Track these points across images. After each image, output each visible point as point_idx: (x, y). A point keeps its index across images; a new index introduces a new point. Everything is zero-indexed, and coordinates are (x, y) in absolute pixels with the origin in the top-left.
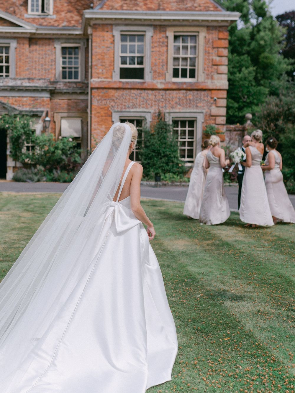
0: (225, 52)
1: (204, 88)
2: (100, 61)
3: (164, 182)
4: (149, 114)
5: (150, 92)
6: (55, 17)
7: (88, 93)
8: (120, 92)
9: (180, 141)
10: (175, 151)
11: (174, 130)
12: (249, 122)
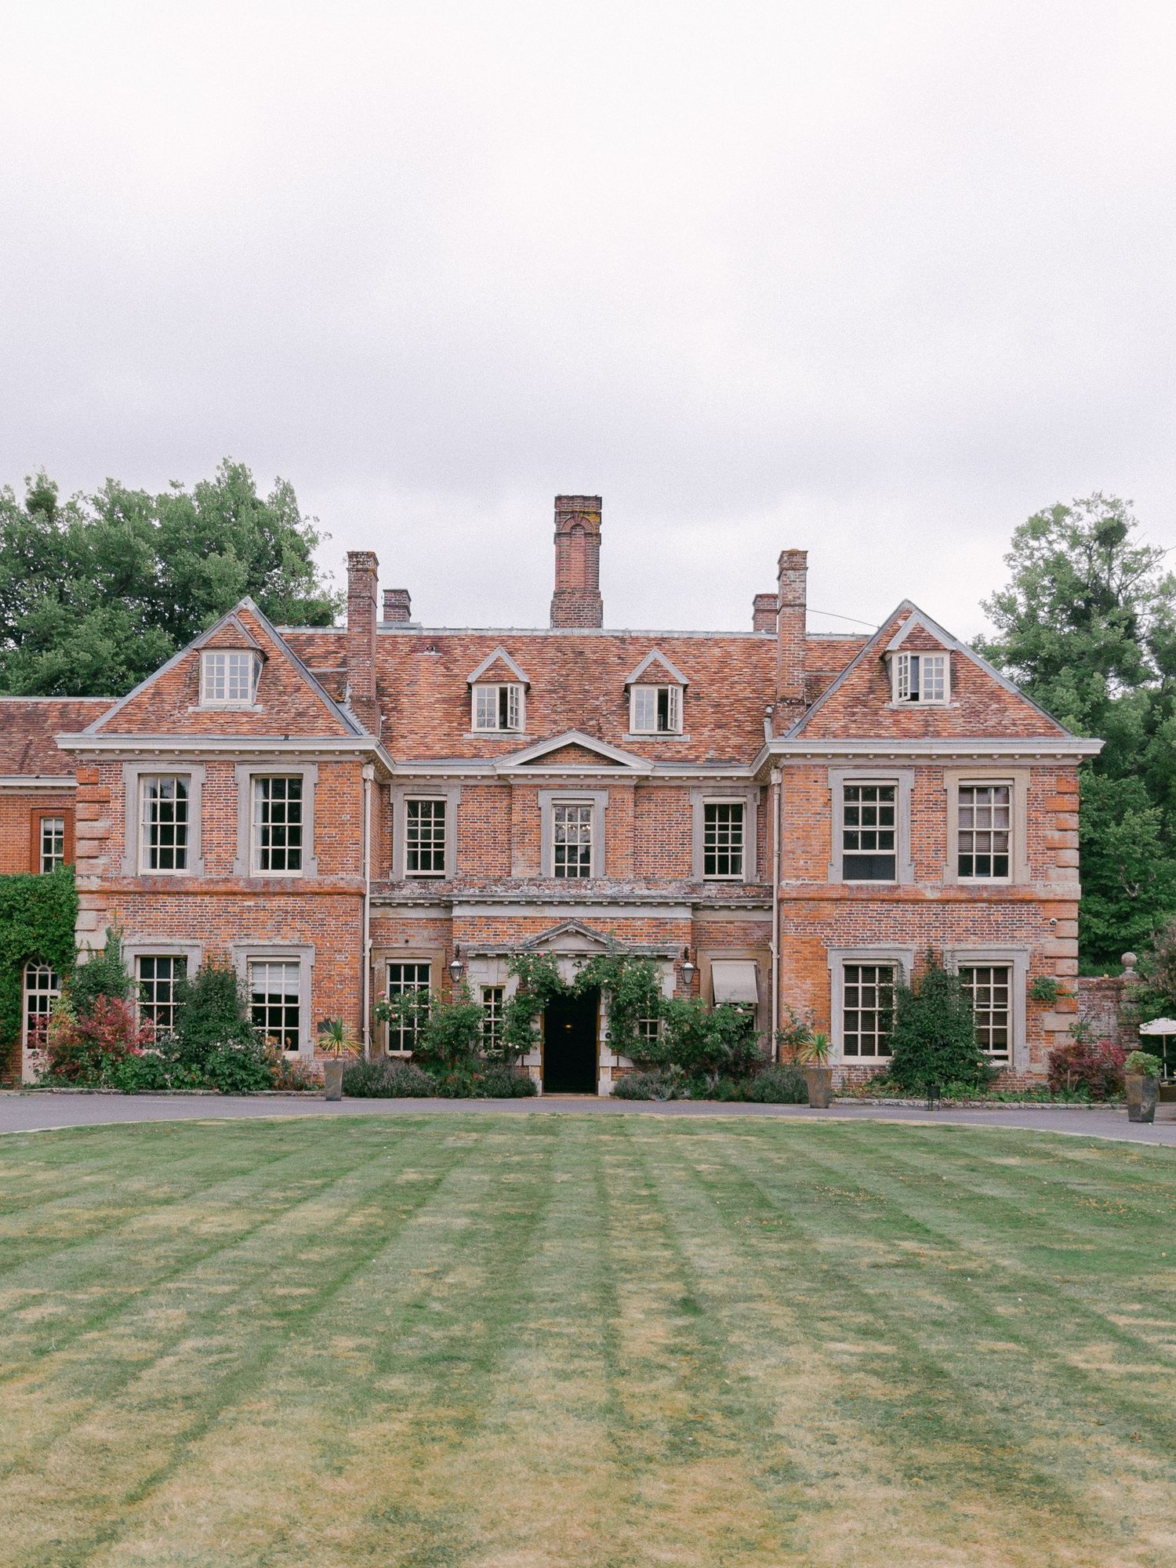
0: (1073, 821)
1: (1028, 897)
2: (802, 842)
3: (947, 1101)
4: (908, 954)
5: (909, 907)
6: (687, 738)
7: (771, 908)
8: (845, 908)
9: (977, 1013)
10: (969, 1034)
11: (964, 989)
12: (1129, 970)
